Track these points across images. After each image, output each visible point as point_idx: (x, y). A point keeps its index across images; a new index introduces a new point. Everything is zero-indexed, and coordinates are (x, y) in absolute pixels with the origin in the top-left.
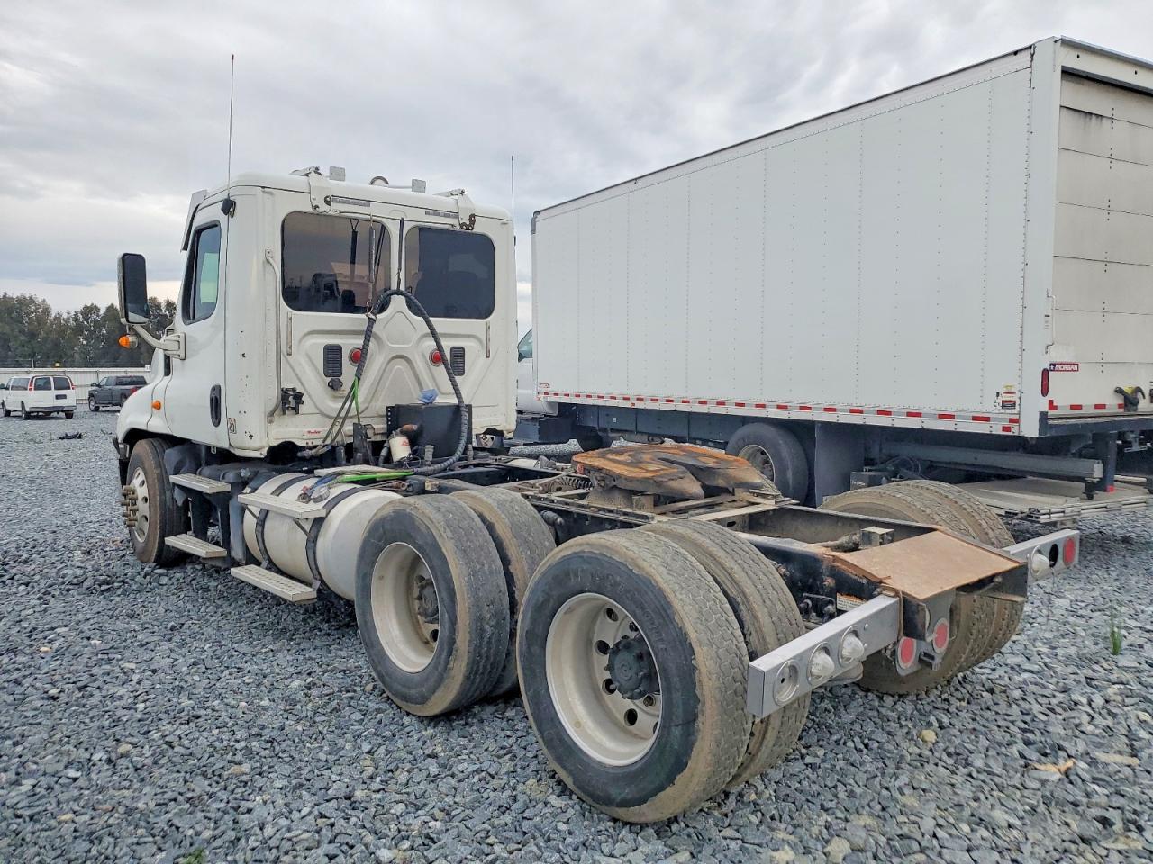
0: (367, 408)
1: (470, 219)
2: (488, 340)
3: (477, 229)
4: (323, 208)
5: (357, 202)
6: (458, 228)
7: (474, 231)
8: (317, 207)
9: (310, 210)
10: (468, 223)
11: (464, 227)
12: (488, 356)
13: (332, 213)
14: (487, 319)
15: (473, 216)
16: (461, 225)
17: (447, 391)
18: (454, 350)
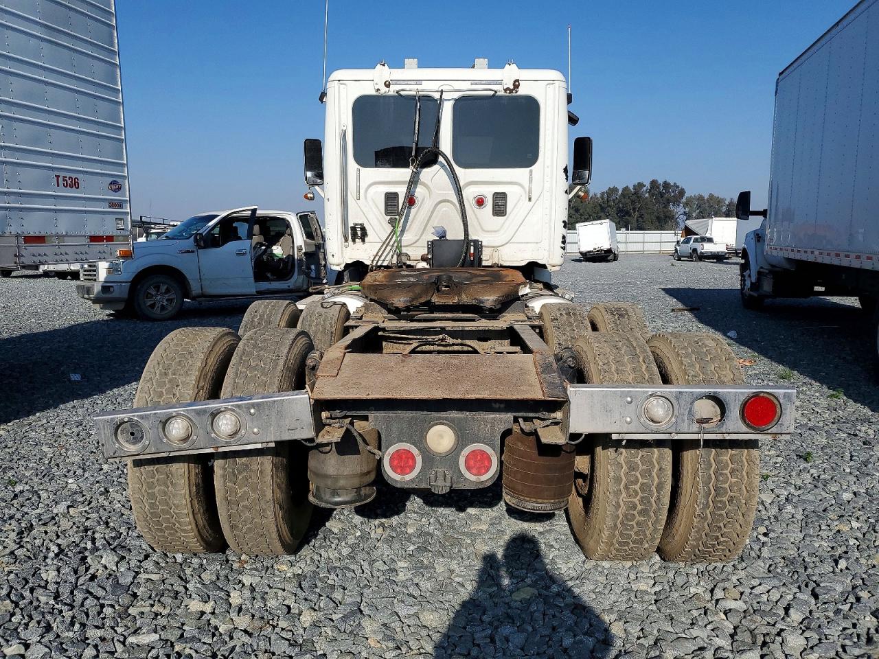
0: (418, 240)
1: (514, 84)
2: (530, 186)
3: (522, 91)
4: (384, 90)
6: (502, 93)
7: (519, 93)
8: (378, 90)
9: (374, 93)
10: (512, 87)
11: (508, 91)
12: (530, 199)
13: (391, 93)
14: (530, 168)
15: (517, 81)
16: (505, 90)
17: (489, 230)
18: (496, 195)
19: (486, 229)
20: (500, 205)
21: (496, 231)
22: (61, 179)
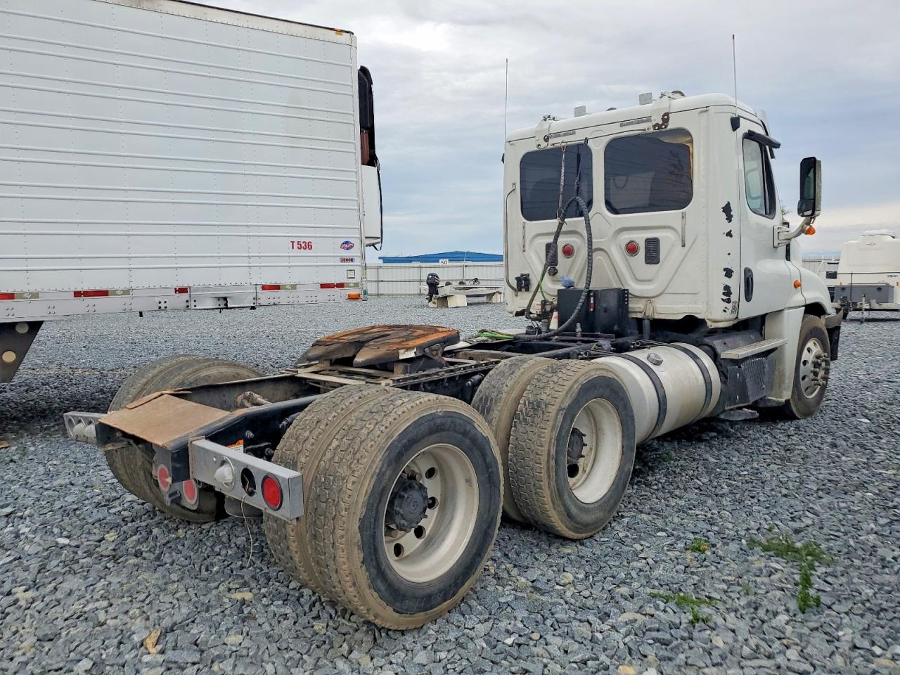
1: (663, 119)
2: (683, 229)
3: (672, 125)
4: (543, 145)
5: (566, 133)
6: (650, 130)
7: (669, 128)
8: (539, 145)
9: (536, 149)
10: (661, 122)
11: (657, 128)
12: (684, 246)
13: (550, 147)
14: (683, 210)
15: (667, 114)
16: (654, 126)
17: (643, 278)
18: (648, 241)
19: (639, 278)
20: (653, 252)
21: (650, 281)
22: (295, 245)
